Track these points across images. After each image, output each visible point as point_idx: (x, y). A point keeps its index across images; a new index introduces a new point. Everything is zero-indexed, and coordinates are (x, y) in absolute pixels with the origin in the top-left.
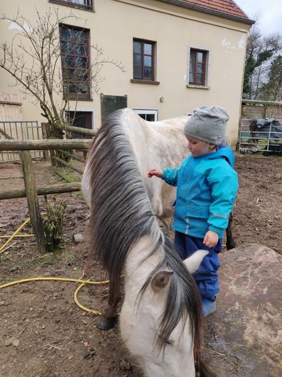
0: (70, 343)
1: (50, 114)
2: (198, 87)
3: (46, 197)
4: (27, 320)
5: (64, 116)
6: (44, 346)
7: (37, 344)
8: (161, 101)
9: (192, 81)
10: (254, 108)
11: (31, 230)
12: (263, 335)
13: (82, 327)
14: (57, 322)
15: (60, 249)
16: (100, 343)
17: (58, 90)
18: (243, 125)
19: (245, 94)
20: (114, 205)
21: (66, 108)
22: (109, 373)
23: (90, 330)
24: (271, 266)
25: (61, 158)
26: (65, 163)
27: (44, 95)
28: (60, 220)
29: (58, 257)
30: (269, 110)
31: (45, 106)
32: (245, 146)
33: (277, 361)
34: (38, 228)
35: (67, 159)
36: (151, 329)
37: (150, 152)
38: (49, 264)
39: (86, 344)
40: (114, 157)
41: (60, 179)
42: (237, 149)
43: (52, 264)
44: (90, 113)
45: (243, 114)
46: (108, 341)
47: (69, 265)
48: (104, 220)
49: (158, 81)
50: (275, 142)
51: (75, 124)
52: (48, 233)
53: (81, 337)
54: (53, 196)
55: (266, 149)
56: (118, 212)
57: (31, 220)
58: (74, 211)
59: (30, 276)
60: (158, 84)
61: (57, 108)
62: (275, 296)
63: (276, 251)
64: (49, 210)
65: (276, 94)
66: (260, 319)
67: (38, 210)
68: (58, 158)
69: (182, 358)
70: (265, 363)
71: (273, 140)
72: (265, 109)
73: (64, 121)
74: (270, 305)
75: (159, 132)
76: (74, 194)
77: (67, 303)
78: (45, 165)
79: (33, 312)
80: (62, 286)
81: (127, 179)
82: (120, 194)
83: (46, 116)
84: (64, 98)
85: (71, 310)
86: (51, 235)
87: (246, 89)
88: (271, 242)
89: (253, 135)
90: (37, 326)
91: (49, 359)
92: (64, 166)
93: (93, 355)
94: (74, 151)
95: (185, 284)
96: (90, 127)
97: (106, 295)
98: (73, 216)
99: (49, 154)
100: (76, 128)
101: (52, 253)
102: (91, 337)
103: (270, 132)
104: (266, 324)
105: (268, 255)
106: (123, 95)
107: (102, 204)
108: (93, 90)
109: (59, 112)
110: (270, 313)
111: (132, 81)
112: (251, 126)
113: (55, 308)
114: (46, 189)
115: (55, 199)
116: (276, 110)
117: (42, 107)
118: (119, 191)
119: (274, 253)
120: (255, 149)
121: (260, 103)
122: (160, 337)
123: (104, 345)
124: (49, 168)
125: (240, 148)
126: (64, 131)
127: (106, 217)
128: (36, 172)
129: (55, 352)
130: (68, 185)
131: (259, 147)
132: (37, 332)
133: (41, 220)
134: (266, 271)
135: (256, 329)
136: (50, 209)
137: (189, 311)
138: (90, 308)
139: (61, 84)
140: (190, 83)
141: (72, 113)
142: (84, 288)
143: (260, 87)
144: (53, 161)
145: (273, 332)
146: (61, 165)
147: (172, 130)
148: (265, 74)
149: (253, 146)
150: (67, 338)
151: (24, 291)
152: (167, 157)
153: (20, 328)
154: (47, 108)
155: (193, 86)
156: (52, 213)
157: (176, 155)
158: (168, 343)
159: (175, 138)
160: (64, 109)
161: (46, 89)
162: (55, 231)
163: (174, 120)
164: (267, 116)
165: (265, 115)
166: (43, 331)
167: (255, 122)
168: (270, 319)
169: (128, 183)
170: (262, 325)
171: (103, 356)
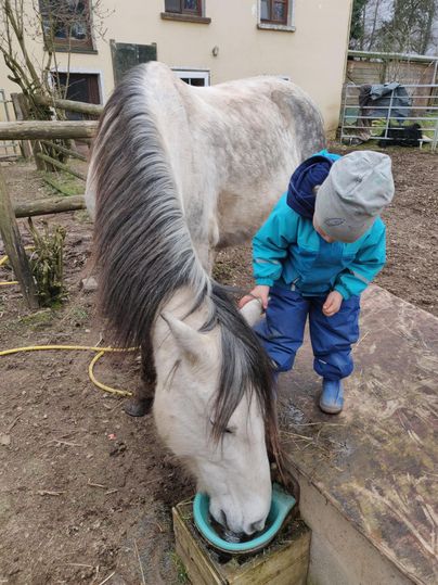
0: (88, 436)
1: (24, 77)
2: (275, 27)
3: (30, 221)
4: (19, 408)
5: (49, 80)
6: (49, 442)
7: (37, 440)
8: (215, 55)
9: (266, 17)
10: (366, 66)
11: (12, 275)
12: (366, 410)
13: (104, 414)
14: (66, 409)
15: (61, 302)
16: (132, 434)
17: (32, 30)
18: (348, 96)
19: (353, 40)
20: (131, 239)
21: (52, 66)
22: (148, 473)
23: (116, 417)
24: (383, 313)
25: (51, 155)
26: (59, 164)
27: (10, 41)
28: (57, 257)
29: (59, 314)
30: (391, 68)
31: (14, 62)
32: (350, 131)
33: (384, 442)
34: (22, 271)
35: (61, 158)
36: (200, 415)
37: (195, 140)
38: (46, 325)
39: (111, 436)
40: (132, 154)
41: (54, 191)
42: (338, 136)
43: (51, 326)
44: (95, 77)
45: (349, 77)
46: (145, 431)
47: (78, 325)
48: (116, 264)
49: (207, 16)
50: (397, 124)
51: (71, 95)
52: (40, 278)
53: (103, 427)
54: (42, 218)
55: (383, 135)
56: (137, 251)
57: (9, 258)
58: (79, 243)
59: (17, 345)
60: (207, 21)
61: (35, 65)
62: (386, 355)
63: (392, 292)
64: (38, 242)
65: (404, 39)
66: (363, 388)
67: (19, 242)
68: (46, 157)
69: (250, 450)
70: (368, 445)
71: (393, 119)
72: (385, 67)
73: (50, 91)
74: (378, 367)
75: (211, 103)
76: (79, 215)
77: (79, 381)
78: (25, 169)
79: (27, 396)
80: (69, 357)
81: (151, 195)
82: (139, 222)
83: (17, 80)
84: (46, 48)
85: (85, 391)
86: (44, 281)
87: (356, 32)
88: (385, 279)
89: (364, 112)
90: (36, 415)
91: (58, 459)
92: (59, 169)
93: (123, 450)
94: (73, 142)
95: (247, 348)
96: (97, 101)
97: (138, 368)
98: (79, 250)
99: (31, 150)
100: (72, 103)
101: (49, 309)
102: (118, 427)
103: (391, 107)
104: (371, 394)
105: (379, 298)
106: (149, 44)
107: (113, 236)
108: (95, 32)
109: (39, 74)
110: (378, 378)
111: (163, 17)
112: (360, 98)
113: (60, 389)
114: (30, 208)
115: (45, 223)
116: (401, 68)
117: (8, 64)
118: (139, 216)
119: (388, 294)
120: (366, 137)
121: (377, 56)
122: (215, 425)
123: (139, 436)
124: (33, 173)
125: (343, 136)
126: (52, 109)
127: (119, 259)
128: (12, 180)
129: (66, 449)
130: (66, 200)
131: (373, 133)
132: (35, 424)
133: (26, 258)
134: (375, 322)
135: (358, 401)
136: (40, 240)
137: (255, 384)
138: (115, 388)
139: (37, 20)
140: (263, 20)
141: (63, 76)
142: (103, 359)
143: (378, 27)
144: (39, 161)
145: (380, 404)
146: (53, 168)
147: (232, 101)
148: (387, 4)
149: (363, 130)
150: (83, 429)
151: (10, 367)
152: (225, 145)
153: (10, 419)
154: (18, 66)
155: (268, 26)
156: (43, 246)
157: (241, 144)
158: (228, 431)
159: (238, 113)
160: (48, 68)
161: (12, 30)
162: (50, 275)
163: (236, 84)
164: (386, 79)
165: (384, 77)
166: (45, 422)
167: (367, 90)
168: (376, 387)
169: (153, 203)
170: (366, 395)
171: (137, 451)
